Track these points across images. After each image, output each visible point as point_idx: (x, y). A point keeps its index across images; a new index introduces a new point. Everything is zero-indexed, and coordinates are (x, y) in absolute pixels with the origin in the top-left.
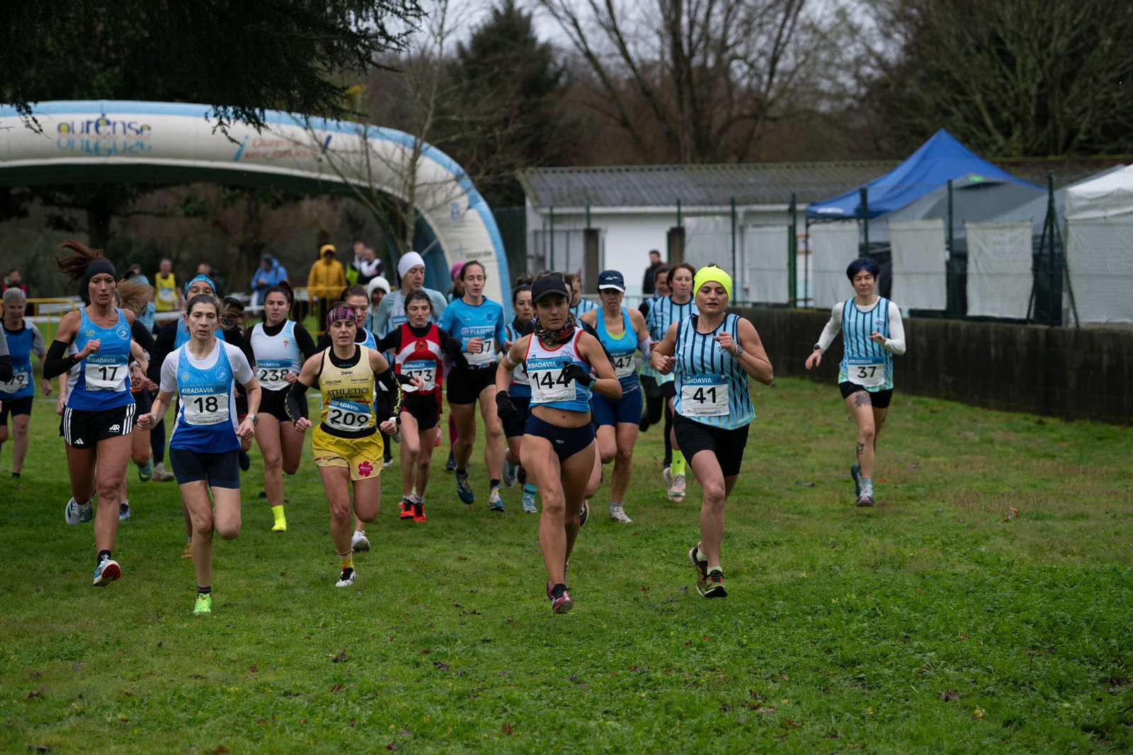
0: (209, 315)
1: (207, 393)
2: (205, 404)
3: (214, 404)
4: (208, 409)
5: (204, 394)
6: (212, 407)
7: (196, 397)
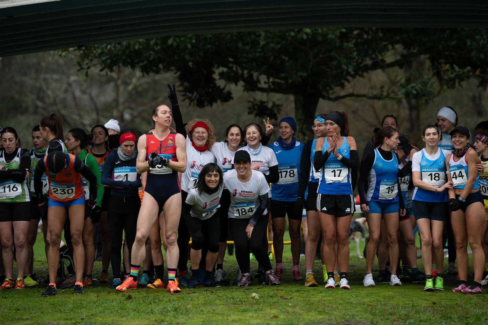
0: (434, 134)
1: (435, 171)
2: (433, 177)
3: (438, 177)
4: (435, 179)
5: (433, 171)
6: (437, 178)
7: (429, 173)
